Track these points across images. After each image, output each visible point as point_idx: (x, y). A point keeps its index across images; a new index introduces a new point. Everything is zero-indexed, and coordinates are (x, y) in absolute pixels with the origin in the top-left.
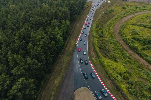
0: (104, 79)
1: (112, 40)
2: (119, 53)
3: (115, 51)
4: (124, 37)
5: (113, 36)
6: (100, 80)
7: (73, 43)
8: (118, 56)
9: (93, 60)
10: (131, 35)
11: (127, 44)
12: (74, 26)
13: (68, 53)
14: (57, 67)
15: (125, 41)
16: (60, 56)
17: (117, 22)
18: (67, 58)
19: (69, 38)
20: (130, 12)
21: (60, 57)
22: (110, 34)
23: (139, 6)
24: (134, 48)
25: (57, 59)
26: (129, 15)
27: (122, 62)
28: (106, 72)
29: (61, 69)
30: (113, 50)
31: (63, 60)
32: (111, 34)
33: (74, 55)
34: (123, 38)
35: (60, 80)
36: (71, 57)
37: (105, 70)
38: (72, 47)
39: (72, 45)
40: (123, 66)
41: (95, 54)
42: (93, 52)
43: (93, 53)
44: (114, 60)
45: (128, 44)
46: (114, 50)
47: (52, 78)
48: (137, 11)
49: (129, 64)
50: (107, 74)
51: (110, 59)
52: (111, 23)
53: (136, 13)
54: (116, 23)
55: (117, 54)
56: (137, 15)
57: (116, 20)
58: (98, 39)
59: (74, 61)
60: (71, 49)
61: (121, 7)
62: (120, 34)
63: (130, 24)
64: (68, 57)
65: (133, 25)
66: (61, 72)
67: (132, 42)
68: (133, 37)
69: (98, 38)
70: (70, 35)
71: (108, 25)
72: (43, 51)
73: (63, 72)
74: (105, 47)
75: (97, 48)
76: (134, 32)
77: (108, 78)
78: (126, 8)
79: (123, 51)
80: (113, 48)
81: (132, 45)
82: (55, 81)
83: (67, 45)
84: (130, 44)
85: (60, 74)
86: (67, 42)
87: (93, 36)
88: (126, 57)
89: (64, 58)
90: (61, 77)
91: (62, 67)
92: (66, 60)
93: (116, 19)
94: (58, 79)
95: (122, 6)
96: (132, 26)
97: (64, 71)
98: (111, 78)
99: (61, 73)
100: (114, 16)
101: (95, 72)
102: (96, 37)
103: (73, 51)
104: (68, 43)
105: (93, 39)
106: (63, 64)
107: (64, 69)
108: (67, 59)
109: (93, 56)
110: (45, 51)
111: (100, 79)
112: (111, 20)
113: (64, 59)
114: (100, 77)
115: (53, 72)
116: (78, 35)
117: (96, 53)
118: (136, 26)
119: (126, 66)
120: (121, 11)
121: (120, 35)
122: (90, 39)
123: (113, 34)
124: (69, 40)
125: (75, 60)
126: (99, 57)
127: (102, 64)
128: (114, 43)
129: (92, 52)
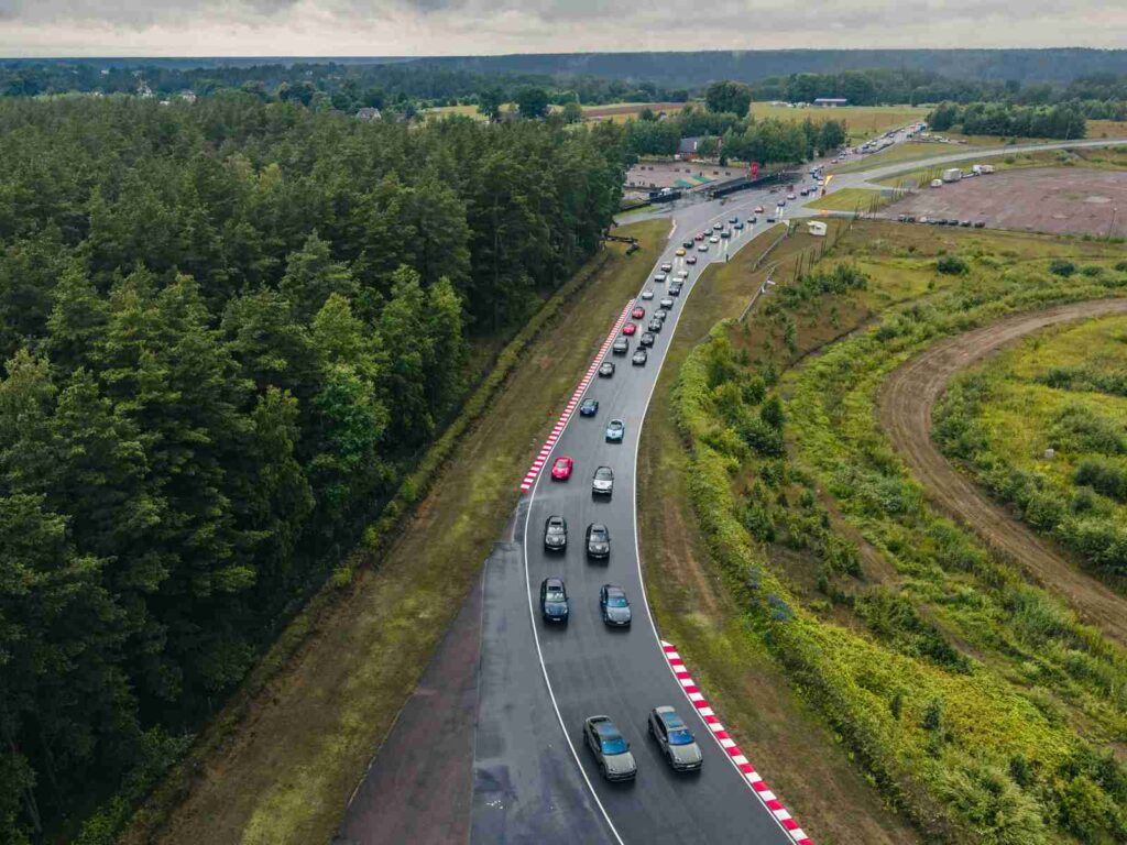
0: (830, 818)
1: (873, 486)
2: (967, 590)
3: (915, 574)
4: (988, 466)
5: (885, 452)
6: (790, 825)
7: (489, 483)
8: (961, 623)
9: (698, 631)
10: (1055, 460)
11: (1033, 528)
12: (502, 363)
13: (428, 558)
14: (293, 683)
15: (1007, 500)
16: (342, 576)
17: (903, 356)
18: (410, 603)
19: (446, 441)
20: (1009, 298)
21: (345, 590)
22: (855, 443)
23: (1083, 258)
24: (1111, 550)
25: (307, 601)
26: (1004, 316)
27: (1013, 672)
28: (856, 748)
29: (334, 697)
30: (901, 565)
31: (367, 619)
32: (859, 446)
33: (492, 582)
34: (982, 474)
35: (317, 805)
36: (453, 591)
37: (839, 730)
38: (473, 515)
39: (478, 495)
40: (1034, 711)
41: (711, 577)
42: (693, 564)
43: (694, 573)
44: (922, 647)
45: (1042, 525)
46: (913, 565)
47: (216, 780)
48: (1076, 290)
49: (1092, 703)
50: (864, 761)
51: (879, 633)
52: (845, 366)
53: (1067, 303)
54: (892, 363)
55: (943, 602)
56: (1081, 321)
57: (896, 342)
58: (735, 461)
59: (491, 635)
60: (463, 525)
61: (929, 261)
62: (951, 444)
63: (1031, 375)
64: (423, 595)
65: (1059, 380)
66: (336, 728)
67: (1082, 507)
68: (1077, 470)
69: (741, 455)
70: (459, 424)
71: (822, 375)
72: (163, 455)
73: (354, 731)
74: (808, 530)
75: (733, 532)
76: (1077, 431)
77: (885, 804)
78: (972, 266)
79: (1002, 580)
80: (894, 548)
81: (1085, 525)
82: (247, 815)
83: (424, 493)
84: (1065, 518)
85: (313, 750)
86: (428, 466)
87: (687, 440)
88: (1050, 634)
89: (378, 599)
90: (320, 780)
91: (352, 683)
92: (403, 622)
93: (891, 334)
94: (295, 799)
95: (930, 256)
96: (1052, 391)
97: (365, 718)
98: (920, 810)
99: (330, 738)
100: (871, 316)
101: (728, 743)
102: (715, 447)
103: (487, 544)
104: (433, 476)
105: (686, 460)
106: (366, 652)
107: (369, 700)
108: (412, 614)
109: (698, 596)
110: (182, 461)
111: (782, 814)
112: (851, 344)
113: (382, 611)
114: (788, 797)
115: (241, 719)
116: (536, 429)
117: (725, 564)
118: (1093, 395)
119: (1063, 709)
120: (930, 286)
121: (950, 455)
122: (655, 461)
123: (880, 439)
124: (447, 457)
125: (494, 617)
126: (764, 604)
127: (793, 666)
128: (897, 512)
129: (684, 560)
